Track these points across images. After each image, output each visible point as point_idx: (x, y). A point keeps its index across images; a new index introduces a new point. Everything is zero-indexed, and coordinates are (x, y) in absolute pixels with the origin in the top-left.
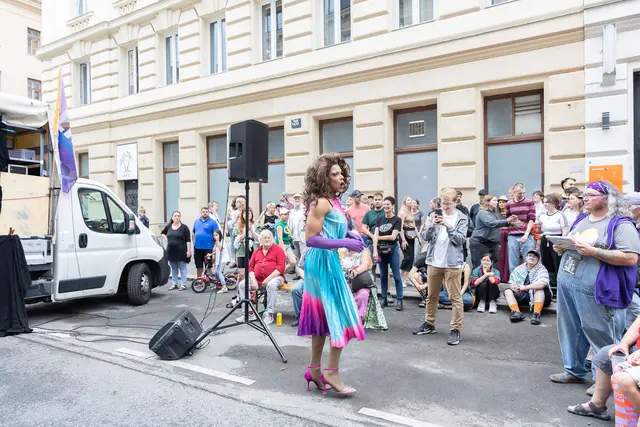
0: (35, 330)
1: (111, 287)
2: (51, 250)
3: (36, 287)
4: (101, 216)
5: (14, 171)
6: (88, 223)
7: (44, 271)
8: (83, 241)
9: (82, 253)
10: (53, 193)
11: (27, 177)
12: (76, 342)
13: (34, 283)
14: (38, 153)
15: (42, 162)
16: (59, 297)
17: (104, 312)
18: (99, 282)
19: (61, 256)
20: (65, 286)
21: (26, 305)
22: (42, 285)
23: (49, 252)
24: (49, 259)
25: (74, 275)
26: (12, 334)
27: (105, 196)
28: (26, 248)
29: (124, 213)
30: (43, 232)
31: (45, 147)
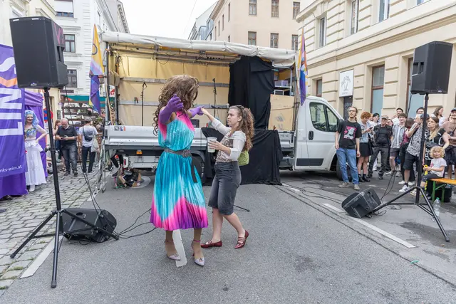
0: (283, 184)
1: (326, 166)
2: (294, 140)
3: (285, 160)
4: (322, 121)
5: (278, 93)
6: (314, 125)
7: (290, 152)
8: (311, 135)
9: (311, 144)
10: (296, 106)
11: (283, 96)
12: (302, 195)
13: (284, 158)
14: (289, 82)
15: (291, 87)
16: (297, 168)
17: (321, 182)
18: (319, 162)
19: (298, 143)
20: (301, 162)
21: (280, 171)
22: (288, 159)
23: (292, 141)
24: (292, 145)
25: (305, 156)
26: (272, 184)
27: (326, 107)
28: (281, 138)
29: (337, 118)
30: (289, 129)
31: (293, 78)
